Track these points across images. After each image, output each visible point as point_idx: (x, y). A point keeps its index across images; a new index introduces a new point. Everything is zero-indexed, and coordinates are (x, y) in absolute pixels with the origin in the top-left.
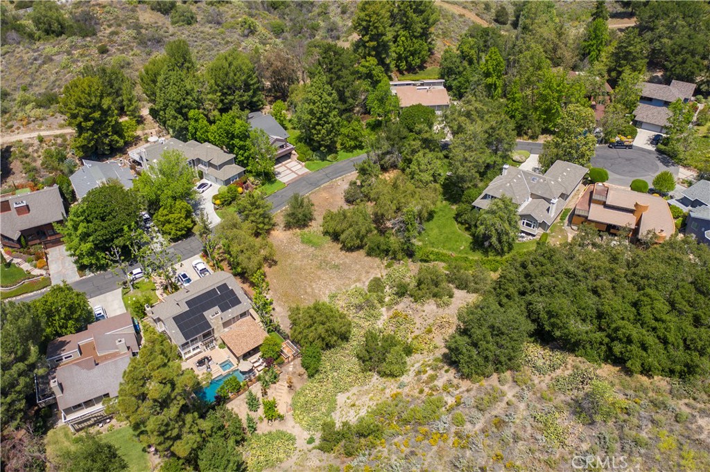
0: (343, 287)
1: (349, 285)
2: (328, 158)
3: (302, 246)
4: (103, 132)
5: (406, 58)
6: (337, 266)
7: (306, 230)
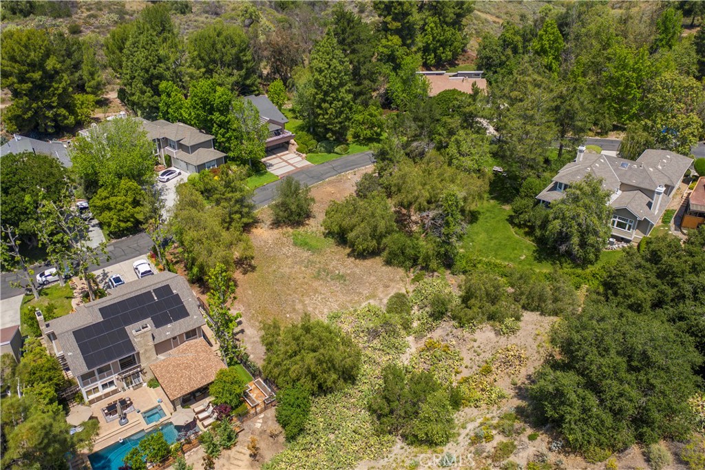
0: (349, 305)
1: (360, 303)
2: (337, 149)
3: (293, 249)
4: (44, 101)
5: (435, 51)
6: (343, 276)
7: (301, 230)
